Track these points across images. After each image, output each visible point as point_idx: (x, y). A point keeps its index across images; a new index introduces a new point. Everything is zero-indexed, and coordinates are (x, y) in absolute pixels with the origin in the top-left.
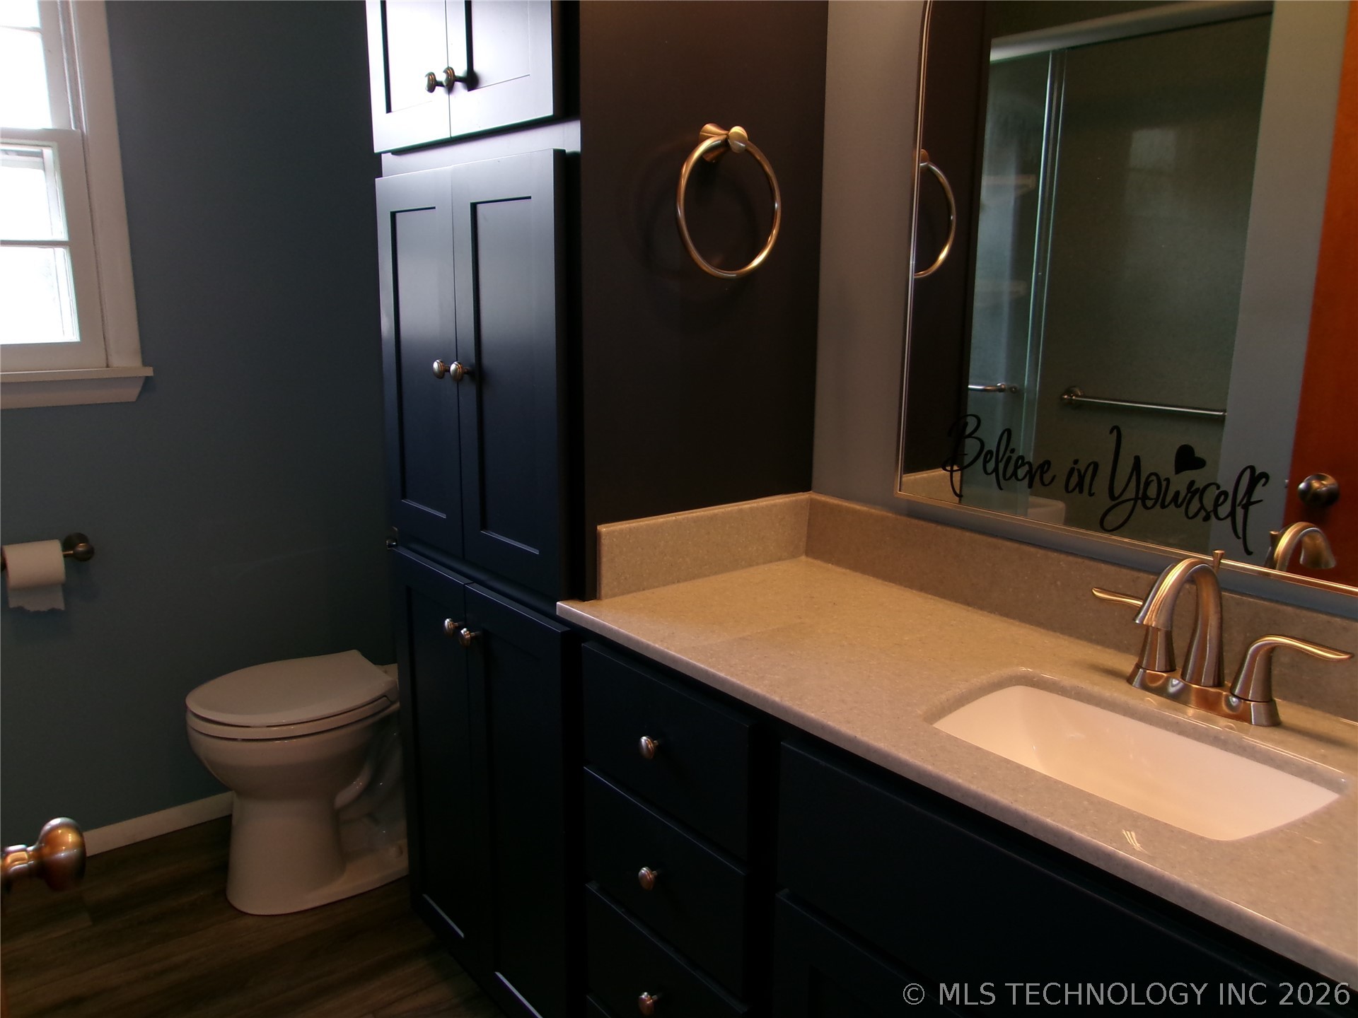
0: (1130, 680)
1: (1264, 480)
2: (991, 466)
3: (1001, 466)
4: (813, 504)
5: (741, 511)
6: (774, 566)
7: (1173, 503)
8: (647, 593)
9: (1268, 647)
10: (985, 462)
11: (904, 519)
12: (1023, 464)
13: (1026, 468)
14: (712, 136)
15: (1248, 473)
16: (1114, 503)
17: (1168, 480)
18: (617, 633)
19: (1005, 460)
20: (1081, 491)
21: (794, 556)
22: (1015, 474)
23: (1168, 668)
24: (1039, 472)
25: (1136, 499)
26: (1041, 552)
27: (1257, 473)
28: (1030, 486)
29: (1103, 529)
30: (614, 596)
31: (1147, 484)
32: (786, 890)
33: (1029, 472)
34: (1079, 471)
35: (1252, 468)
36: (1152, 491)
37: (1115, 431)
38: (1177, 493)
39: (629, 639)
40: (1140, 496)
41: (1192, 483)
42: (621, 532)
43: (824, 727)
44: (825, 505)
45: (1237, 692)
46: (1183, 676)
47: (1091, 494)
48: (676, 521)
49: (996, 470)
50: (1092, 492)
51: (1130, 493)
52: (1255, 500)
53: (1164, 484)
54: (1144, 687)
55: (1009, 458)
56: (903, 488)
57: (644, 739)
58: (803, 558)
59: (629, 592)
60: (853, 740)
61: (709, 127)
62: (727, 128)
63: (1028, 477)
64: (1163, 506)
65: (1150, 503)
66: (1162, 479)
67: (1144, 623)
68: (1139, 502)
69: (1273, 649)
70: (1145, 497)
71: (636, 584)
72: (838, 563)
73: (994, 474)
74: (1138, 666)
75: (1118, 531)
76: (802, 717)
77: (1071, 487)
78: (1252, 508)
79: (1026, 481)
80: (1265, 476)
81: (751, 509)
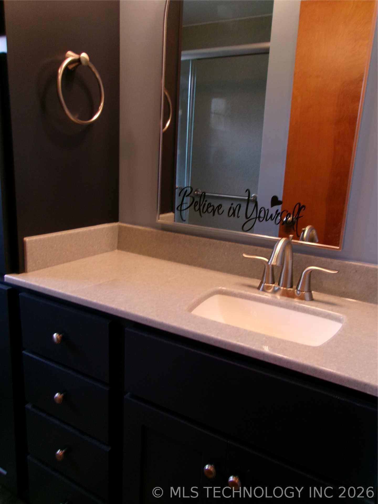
0: (259, 288)
1: (303, 208)
2: (197, 208)
3: (202, 207)
4: (120, 227)
5: (90, 231)
6: (105, 254)
7: (270, 219)
8: (50, 269)
9: (309, 271)
10: (195, 206)
11: (160, 232)
12: (210, 206)
13: (212, 208)
14: (71, 56)
15: (298, 206)
16: (247, 220)
17: (268, 210)
18: (39, 287)
19: (203, 204)
20: (234, 216)
21: (112, 250)
22: (207, 210)
23: (273, 283)
24: (217, 209)
25: (256, 218)
26: (218, 242)
27: (301, 205)
28: (214, 215)
29: (243, 230)
30: (34, 270)
31: (260, 212)
32: (129, 394)
33: (213, 208)
34: (233, 208)
35: (300, 204)
36: (262, 215)
37: (248, 192)
38: (272, 215)
39: (45, 289)
40: (258, 216)
41: (277, 211)
42: (36, 241)
43: (147, 320)
44: (125, 228)
45: (299, 289)
46: (279, 284)
47: (238, 217)
48: (61, 235)
49: (199, 209)
50: (239, 216)
51: (254, 215)
52: (301, 216)
53: (267, 212)
54: (263, 290)
55: (205, 204)
56: (160, 218)
57: (55, 335)
58: (116, 251)
59: (41, 268)
60: (161, 324)
61: (69, 53)
62: (79, 53)
63: (213, 211)
64: (266, 220)
65: (261, 219)
66: (266, 209)
67: (272, 264)
68: (257, 219)
69: (312, 271)
70: (259, 217)
71: (45, 264)
72: (132, 252)
73: (199, 211)
74: (261, 283)
75: (248, 231)
76: (136, 316)
77: (230, 214)
78: (299, 219)
79: (212, 213)
80: (303, 206)
81: (95, 230)
